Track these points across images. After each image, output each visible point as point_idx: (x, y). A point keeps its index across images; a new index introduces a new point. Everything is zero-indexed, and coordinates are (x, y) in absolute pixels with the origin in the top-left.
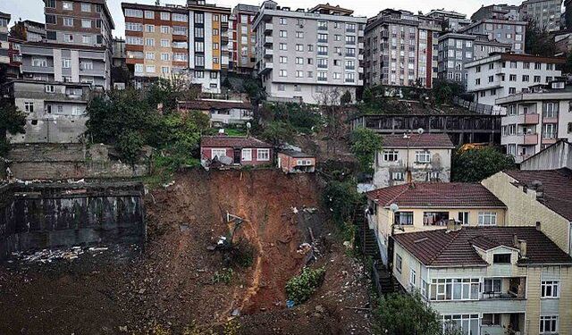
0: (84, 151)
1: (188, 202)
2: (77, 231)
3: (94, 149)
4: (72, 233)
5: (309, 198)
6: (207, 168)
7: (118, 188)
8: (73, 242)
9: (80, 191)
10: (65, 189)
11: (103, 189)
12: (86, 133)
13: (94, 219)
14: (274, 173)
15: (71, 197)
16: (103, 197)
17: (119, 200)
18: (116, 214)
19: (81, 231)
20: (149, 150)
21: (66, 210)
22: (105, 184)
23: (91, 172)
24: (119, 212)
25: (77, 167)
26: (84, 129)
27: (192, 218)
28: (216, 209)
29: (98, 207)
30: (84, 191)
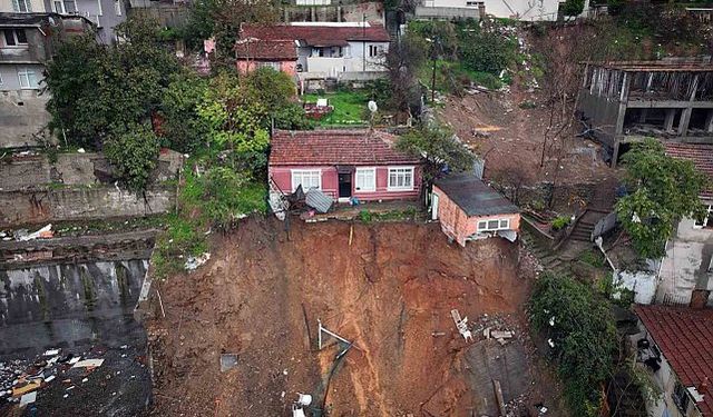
0: (47, 166)
1: (236, 301)
2: (48, 325)
3: (65, 164)
4: (41, 328)
5: (498, 297)
6: (281, 216)
7: (114, 246)
8: (47, 341)
9: (40, 256)
10: (11, 253)
11: (85, 249)
12: (51, 126)
13: (76, 301)
14: (421, 232)
15: (26, 266)
16: (88, 263)
17: (119, 266)
18: (117, 292)
19: (57, 324)
20: (173, 159)
21: (21, 289)
22: (89, 240)
23: (64, 210)
24: (122, 288)
25: (35, 203)
26: (44, 118)
27: (247, 337)
28: (295, 316)
29: (82, 281)
30: (49, 255)
